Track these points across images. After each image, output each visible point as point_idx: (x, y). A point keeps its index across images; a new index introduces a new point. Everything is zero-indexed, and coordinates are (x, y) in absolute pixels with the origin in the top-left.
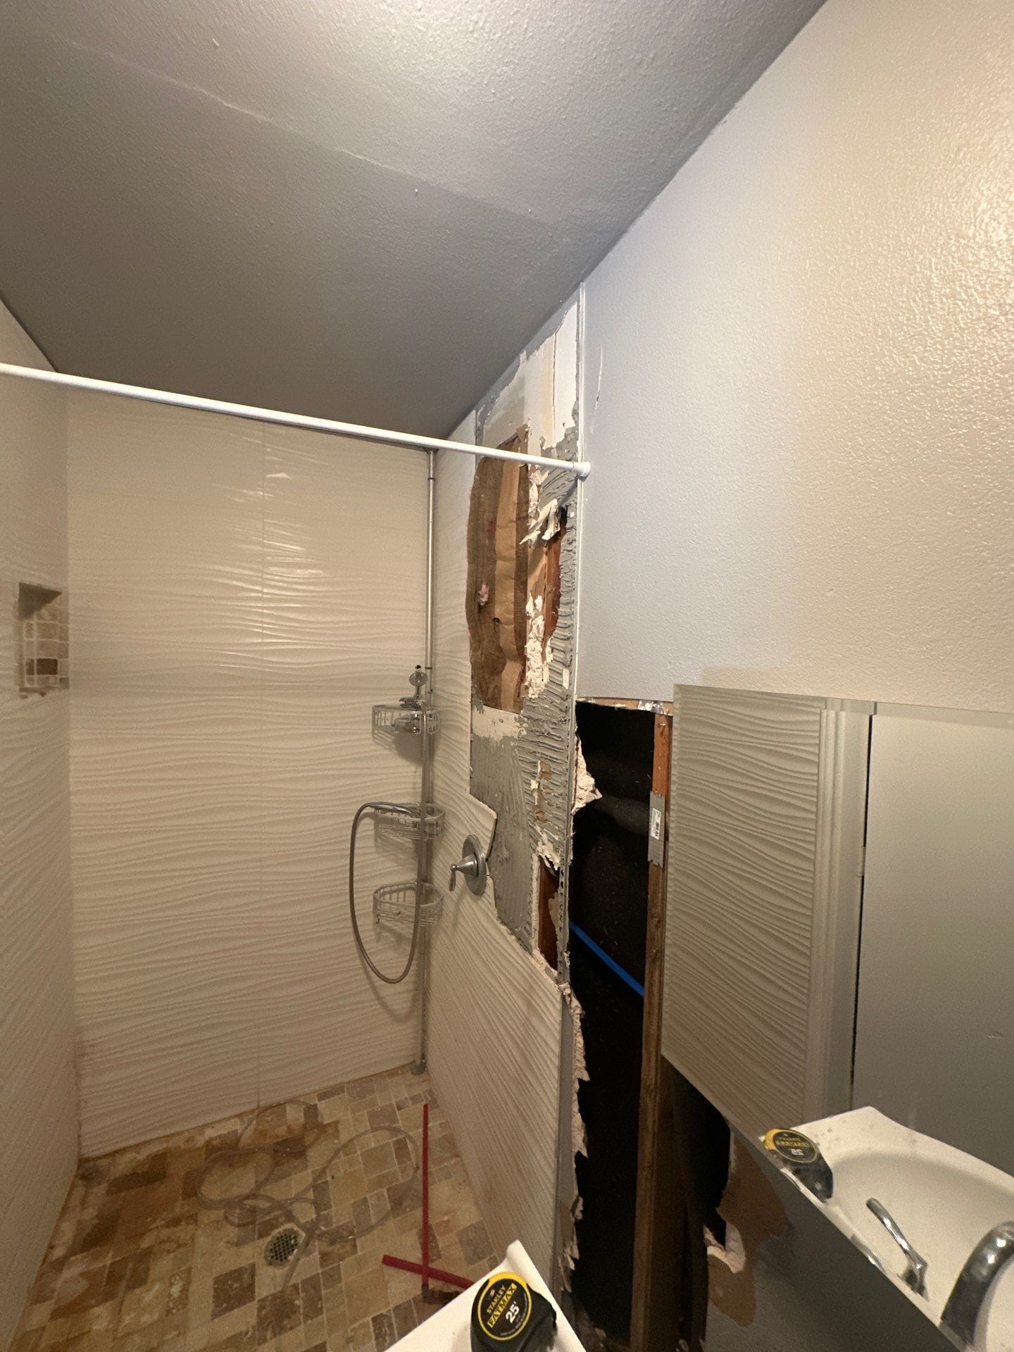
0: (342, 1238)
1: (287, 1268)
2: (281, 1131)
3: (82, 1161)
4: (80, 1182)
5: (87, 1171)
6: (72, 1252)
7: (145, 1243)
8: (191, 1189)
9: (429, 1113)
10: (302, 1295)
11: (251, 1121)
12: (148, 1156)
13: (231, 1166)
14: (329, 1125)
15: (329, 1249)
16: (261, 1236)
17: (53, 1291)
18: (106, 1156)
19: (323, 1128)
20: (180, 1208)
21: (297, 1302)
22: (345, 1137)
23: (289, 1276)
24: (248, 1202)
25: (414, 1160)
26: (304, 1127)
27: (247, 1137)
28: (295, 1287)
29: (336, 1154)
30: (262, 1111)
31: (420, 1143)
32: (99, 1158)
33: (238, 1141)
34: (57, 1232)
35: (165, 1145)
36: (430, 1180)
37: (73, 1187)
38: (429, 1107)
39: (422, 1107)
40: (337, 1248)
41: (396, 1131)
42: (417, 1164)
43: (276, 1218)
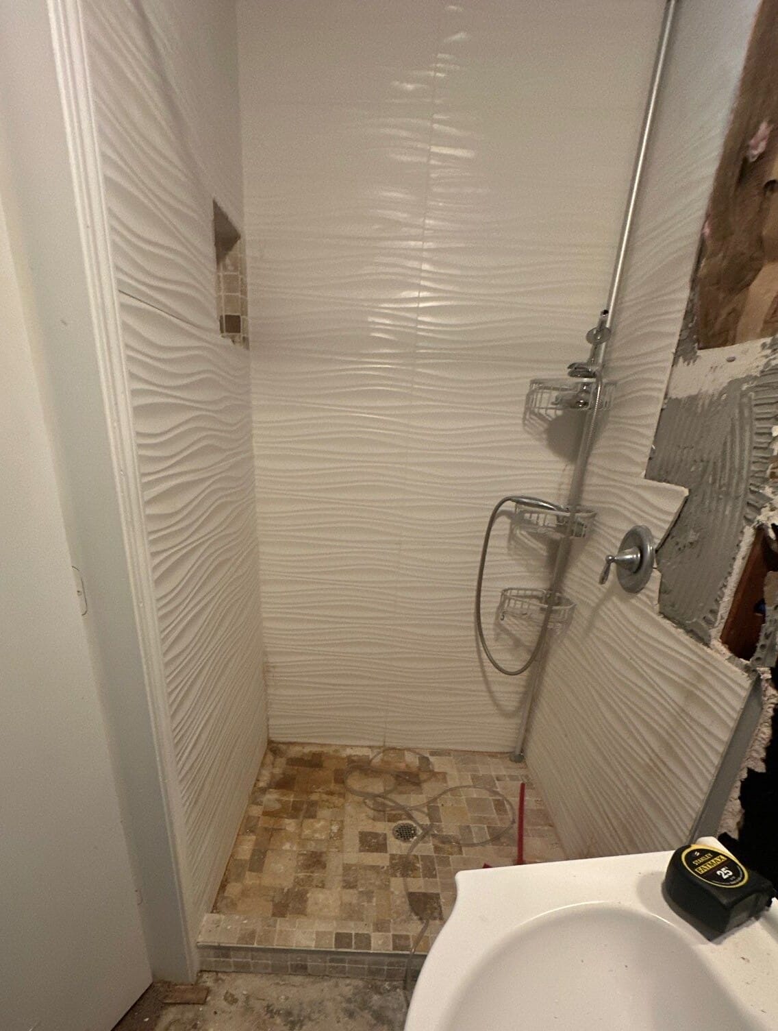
0: (451, 842)
1: (410, 845)
2: (402, 766)
3: (270, 742)
4: (269, 752)
5: (274, 748)
6: (269, 786)
7: (314, 797)
8: (340, 778)
9: (526, 791)
10: (421, 862)
11: (379, 753)
12: (310, 752)
13: (366, 775)
14: (439, 773)
15: (441, 845)
16: (389, 821)
17: (262, 802)
18: (284, 743)
19: (434, 774)
20: (333, 787)
21: (418, 865)
22: (451, 784)
23: (411, 849)
24: (380, 800)
25: (510, 815)
26: (419, 769)
27: (377, 761)
28: (416, 857)
29: (445, 792)
30: (386, 750)
31: (517, 807)
32: (280, 743)
33: (371, 761)
34: (259, 774)
35: (321, 749)
36: (525, 833)
37: (266, 754)
38: (526, 786)
39: (519, 785)
40: (447, 846)
41: (496, 793)
42: (514, 820)
43: (401, 815)
